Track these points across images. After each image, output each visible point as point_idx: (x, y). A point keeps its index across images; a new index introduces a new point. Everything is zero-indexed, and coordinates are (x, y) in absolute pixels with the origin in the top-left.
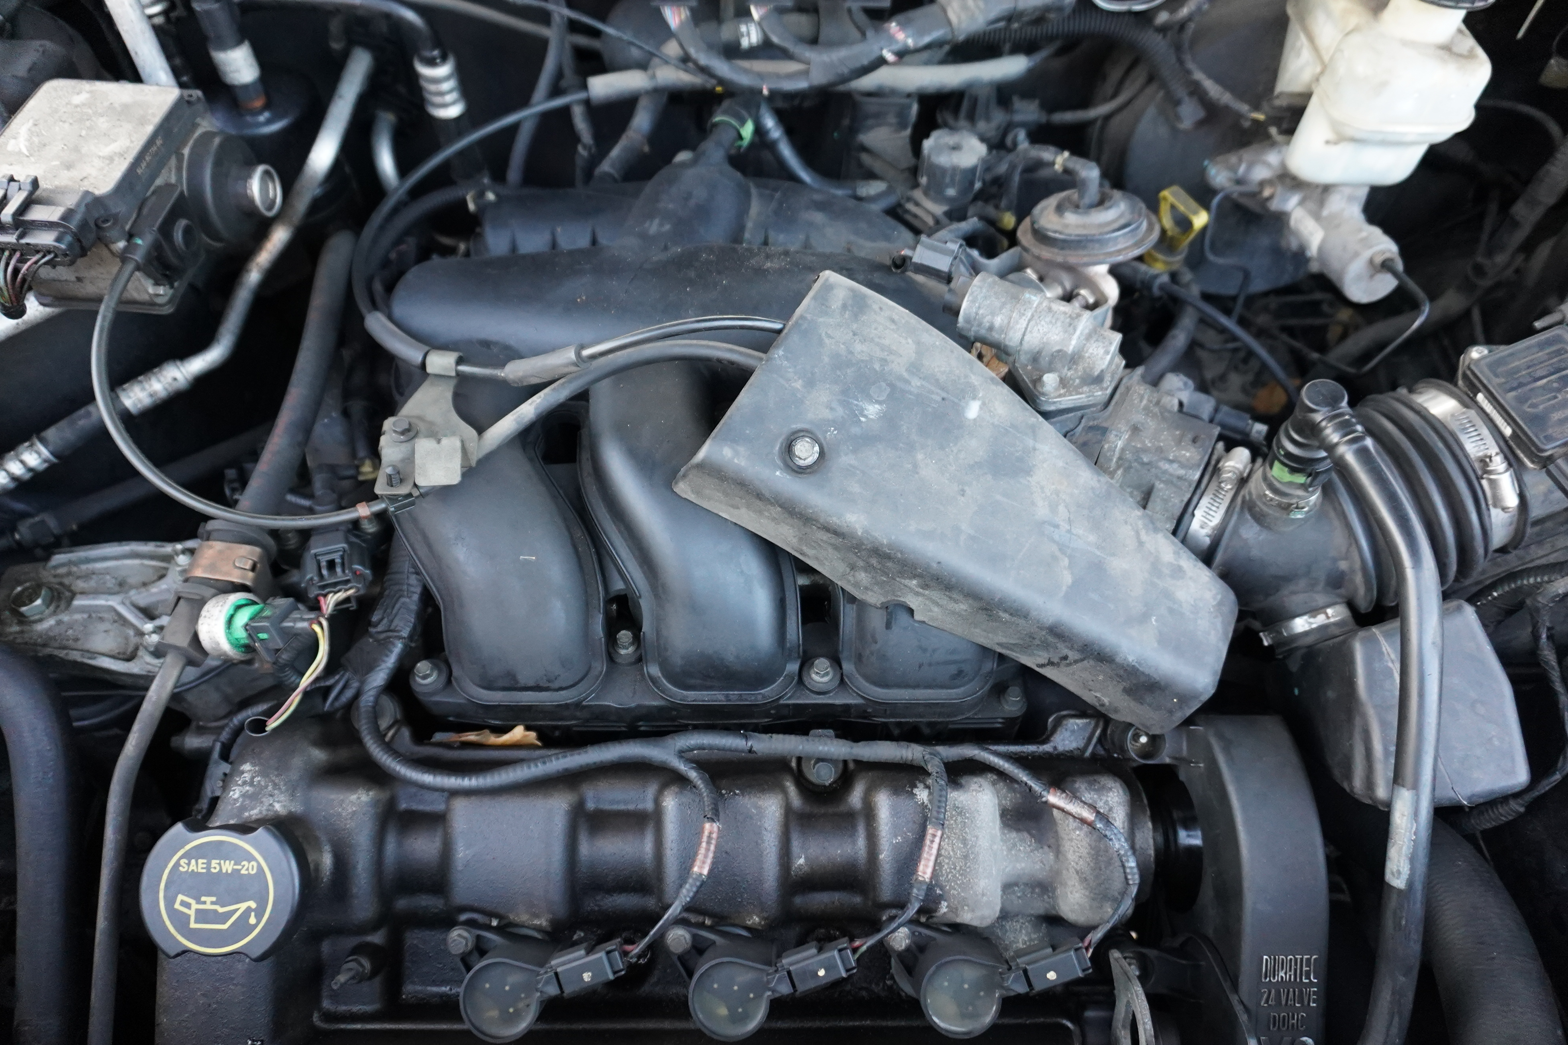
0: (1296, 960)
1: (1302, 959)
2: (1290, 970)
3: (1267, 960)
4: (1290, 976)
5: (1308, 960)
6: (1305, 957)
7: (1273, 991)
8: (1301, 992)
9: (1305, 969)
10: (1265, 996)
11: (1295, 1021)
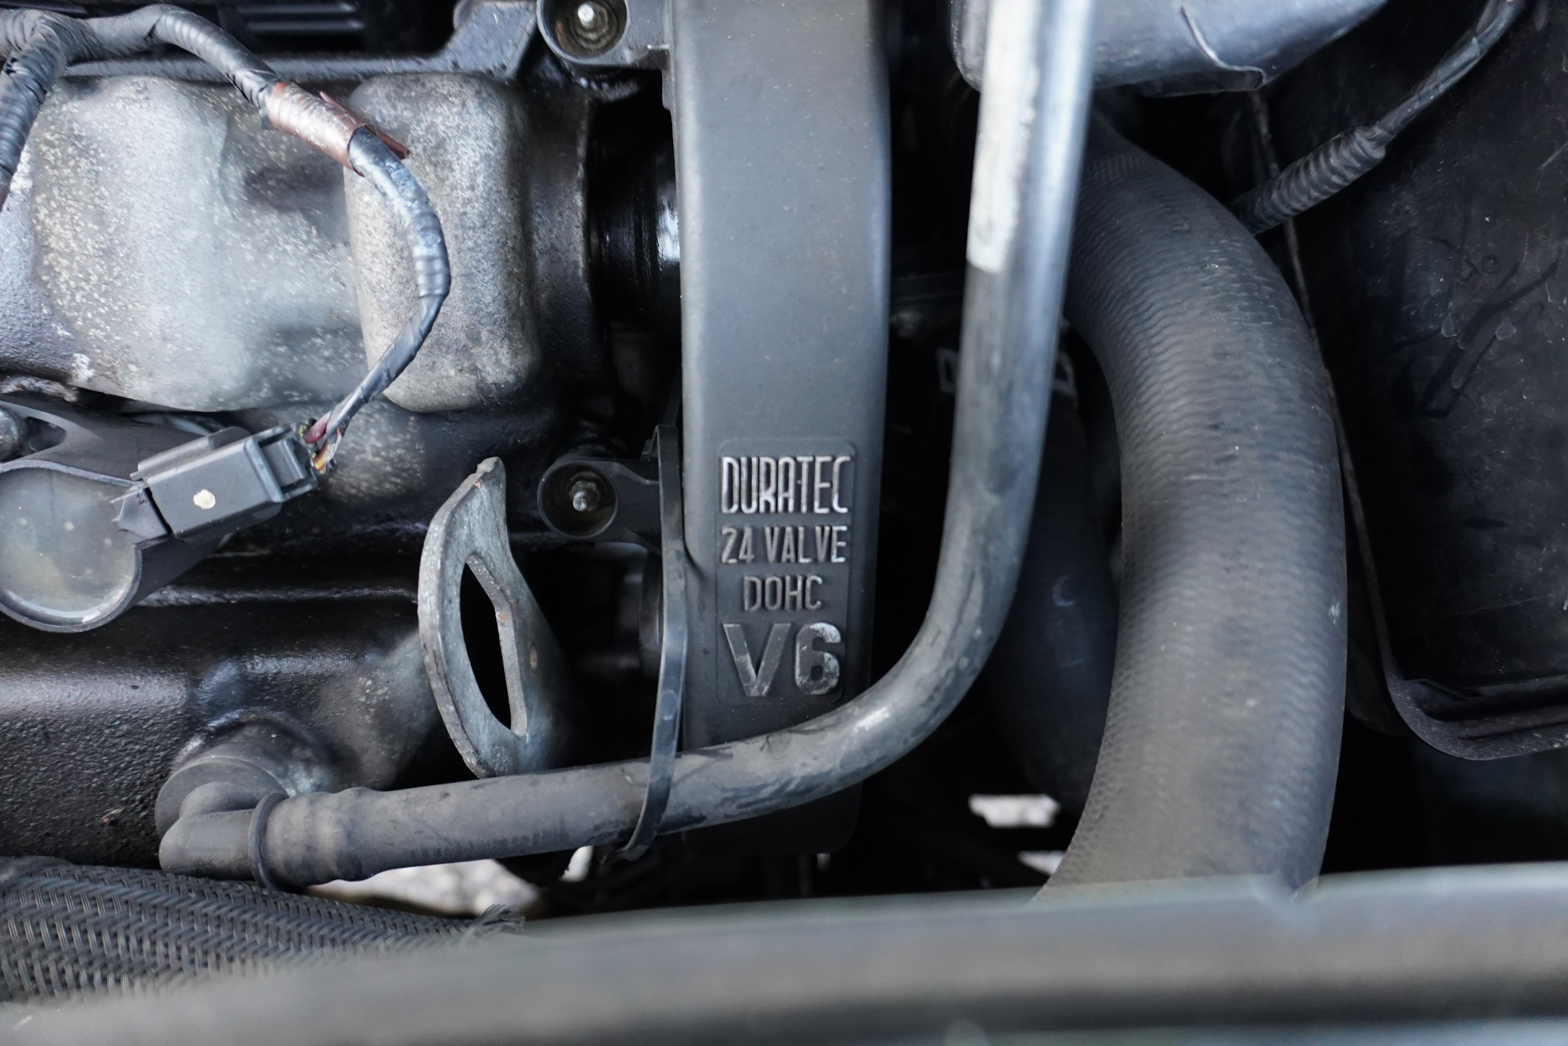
0: (799, 466)
1: (812, 465)
2: (786, 488)
3: (730, 466)
4: (786, 501)
5: (826, 468)
6: (820, 460)
7: (748, 533)
8: (810, 533)
9: (818, 485)
10: (731, 542)
11: (798, 593)
